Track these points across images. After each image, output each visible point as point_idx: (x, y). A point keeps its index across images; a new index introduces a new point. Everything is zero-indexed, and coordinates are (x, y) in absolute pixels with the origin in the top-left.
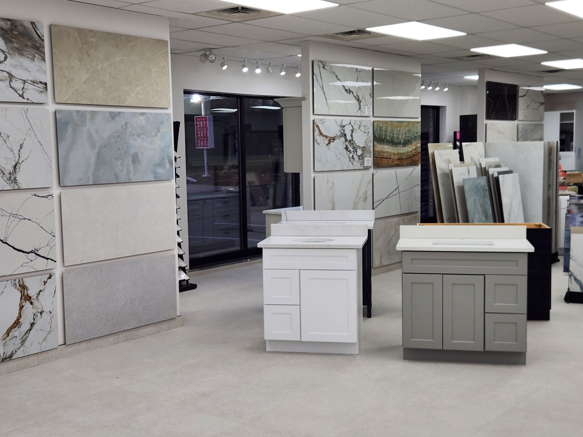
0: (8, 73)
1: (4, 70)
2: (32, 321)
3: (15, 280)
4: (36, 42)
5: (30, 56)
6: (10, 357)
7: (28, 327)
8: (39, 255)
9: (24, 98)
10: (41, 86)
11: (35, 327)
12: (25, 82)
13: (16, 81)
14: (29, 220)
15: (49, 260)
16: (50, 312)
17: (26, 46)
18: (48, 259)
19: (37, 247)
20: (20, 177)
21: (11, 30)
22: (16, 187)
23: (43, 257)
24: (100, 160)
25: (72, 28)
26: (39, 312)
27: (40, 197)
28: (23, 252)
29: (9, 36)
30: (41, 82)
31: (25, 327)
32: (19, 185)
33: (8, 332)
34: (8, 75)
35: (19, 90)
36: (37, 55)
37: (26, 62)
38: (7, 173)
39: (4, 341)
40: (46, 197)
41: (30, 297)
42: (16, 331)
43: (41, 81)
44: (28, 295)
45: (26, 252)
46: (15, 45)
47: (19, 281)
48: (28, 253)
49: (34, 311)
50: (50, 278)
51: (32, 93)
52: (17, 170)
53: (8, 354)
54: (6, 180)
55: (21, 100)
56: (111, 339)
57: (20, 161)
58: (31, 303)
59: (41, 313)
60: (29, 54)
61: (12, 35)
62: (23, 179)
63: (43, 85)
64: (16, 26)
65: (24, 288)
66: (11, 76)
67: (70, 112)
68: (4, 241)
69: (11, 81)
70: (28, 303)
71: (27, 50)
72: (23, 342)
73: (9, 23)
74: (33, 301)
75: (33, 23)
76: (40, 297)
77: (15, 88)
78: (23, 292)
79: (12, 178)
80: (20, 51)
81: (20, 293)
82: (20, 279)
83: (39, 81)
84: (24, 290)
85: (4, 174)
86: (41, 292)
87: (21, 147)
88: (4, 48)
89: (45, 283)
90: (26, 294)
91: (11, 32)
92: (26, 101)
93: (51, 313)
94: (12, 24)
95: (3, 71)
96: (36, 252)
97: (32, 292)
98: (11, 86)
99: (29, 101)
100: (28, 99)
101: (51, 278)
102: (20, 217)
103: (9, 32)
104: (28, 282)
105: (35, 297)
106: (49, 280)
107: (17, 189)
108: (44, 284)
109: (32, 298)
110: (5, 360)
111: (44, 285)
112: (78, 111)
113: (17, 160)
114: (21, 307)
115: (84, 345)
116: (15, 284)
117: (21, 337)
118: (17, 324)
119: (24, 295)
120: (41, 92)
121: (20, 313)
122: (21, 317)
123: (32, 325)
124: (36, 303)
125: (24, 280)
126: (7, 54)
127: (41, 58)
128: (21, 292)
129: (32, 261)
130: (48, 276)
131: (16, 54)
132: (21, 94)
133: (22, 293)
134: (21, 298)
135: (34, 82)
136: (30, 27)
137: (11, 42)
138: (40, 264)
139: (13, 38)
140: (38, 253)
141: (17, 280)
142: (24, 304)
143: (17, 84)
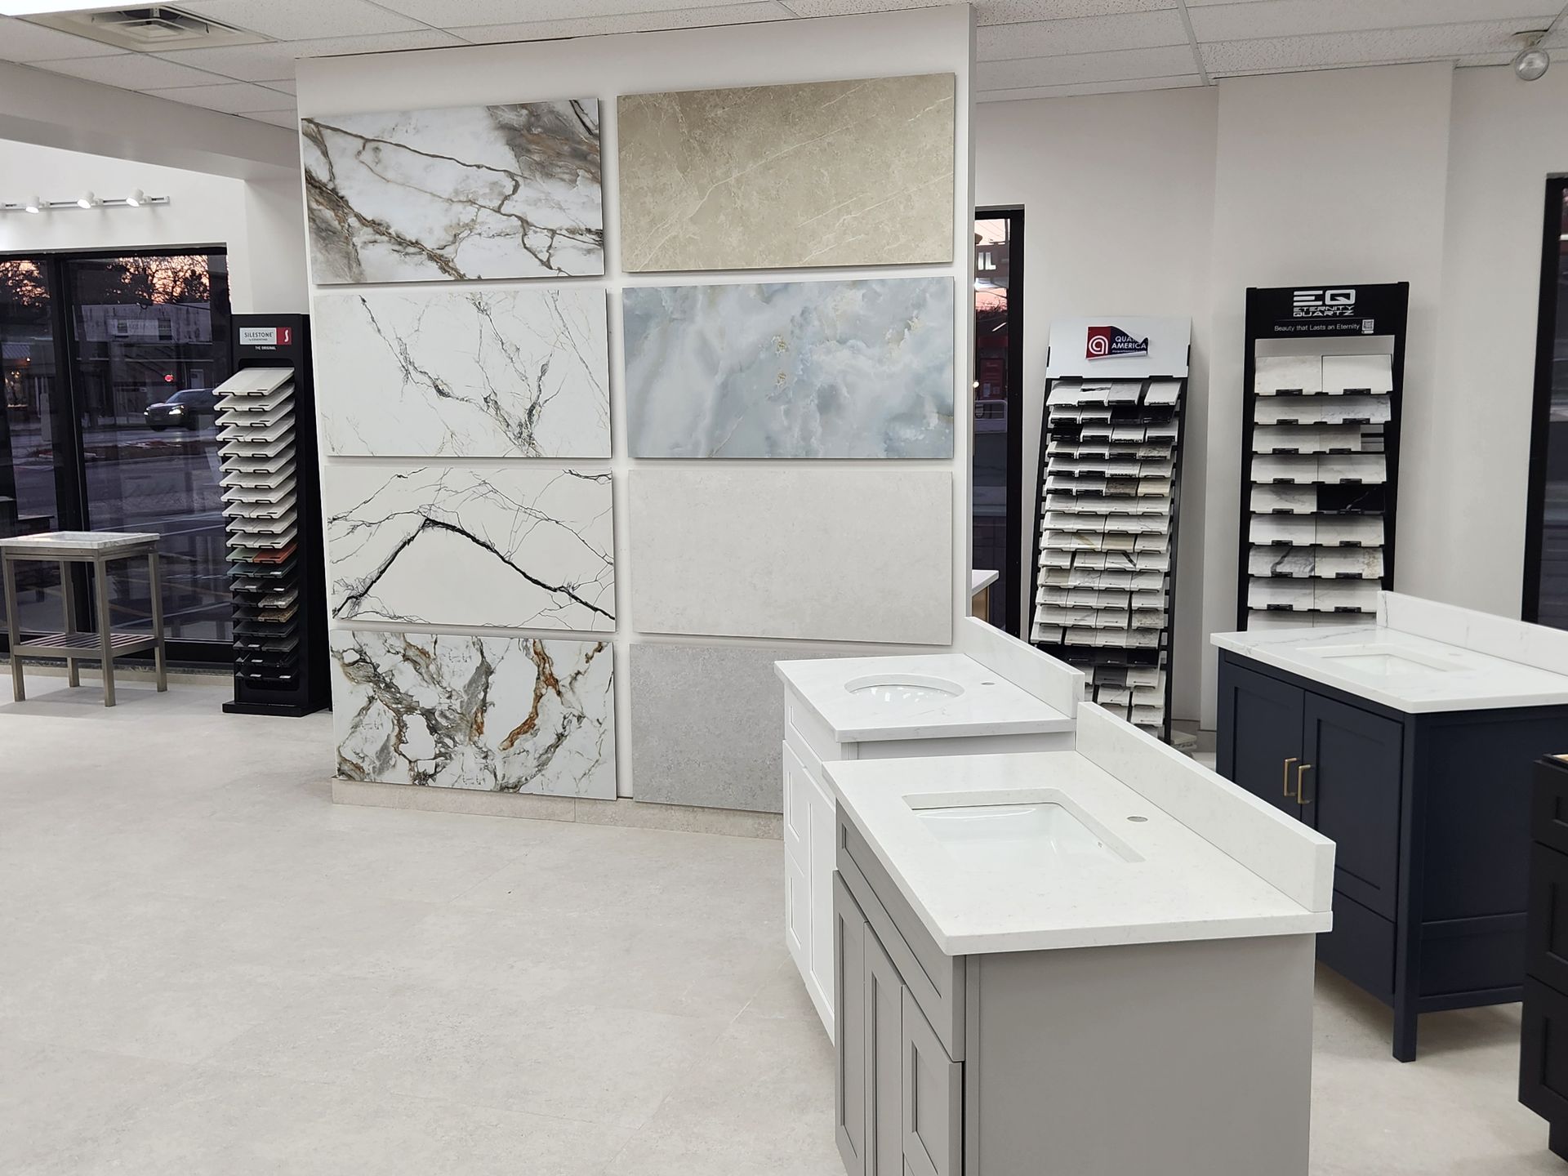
0: (519, 218)
1: (512, 213)
2: (560, 730)
3: (527, 640)
4: (580, 142)
5: (566, 177)
6: (516, 787)
7: (552, 740)
8: (576, 599)
9: (551, 268)
10: (589, 238)
11: (566, 743)
12: (553, 232)
13: (536, 232)
14: (557, 522)
15: (599, 612)
16: (598, 720)
17: (559, 155)
18: (596, 610)
19: (574, 583)
20: (539, 431)
21: (529, 127)
22: (532, 453)
23: (586, 604)
24: (728, 400)
25: (667, 95)
26: (574, 715)
27: (581, 476)
28: (544, 586)
29: (523, 141)
30: (589, 231)
31: (546, 738)
32: (539, 449)
33: (512, 739)
34: (520, 223)
35: (542, 251)
36: (581, 172)
37: (557, 190)
38: (514, 423)
39: (504, 754)
40: (596, 478)
41: (557, 681)
42: (526, 740)
43: (588, 227)
44: (551, 675)
45: (549, 588)
46: (536, 157)
47: (535, 642)
48: (555, 590)
49: (566, 711)
50: (600, 649)
51: (570, 257)
52: (535, 418)
53: (513, 781)
54: (512, 437)
55: (545, 272)
56: (749, 822)
57: (541, 401)
58: (559, 693)
59: (580, 718)
60: (564, 173)
61: (530, 137)
62: (546, 436)
63: (593, 237)
64: (538, 117)
65: (543, 659)
66: (525, 223)
67: (655, 291)
68: (507, 559)
69: (525, 234)
70: (551, 691)
71: (560, 163)
72: (541, 766)
73: (525, 112)
74: (562, 690)
75: (576, 101)
76: (576, 685)
77: (534, 248)
78: (542, 665)
79: (525, 435)
80: (545, 170)
81: (536, 668)
82: (537, 640)
83: (583, 228)
84: (544, 664)
85: (508, 425)
86: (580, 677)
87: (543, 372)
88: (513, 166)
89: (589, 658)
90: (547, 671)
91: (529, 130)
92: (554, 273)
93: (600, 724)
94: (531, 114)
95: (510, 215)
96: (571, 591)
97: (561, 671)
98: (524, 245)
99: (561, 274)
100: (559, 269)
101: (602, 652)
102: (539, 515)
103: (525, 132)
104: (552, 648)
105: (566, 682)
106: (596, 654)
107: (533, 458)
108: (585, 660)
109: (560, 684)
110: (506, 790)
111: (587, 662)
112: (675, 289)
113: (534, 399)
114: (538, 697)
115: (677, 815)
116: (526, 648)
117: (537, 756)
118: (529, 726)
119: (544, 673)
120: (589, 251)
121: (535, 708)
122: (537, 715)
123: (560, 737)
124: (568, 695)
125: (544, 642)
126: (518, 179)
127: (590, 176)
128: (539, 666)
129: (561, 608)
130: (596, 645)
131: (538, 175)
132: (545, 260)
133: (541, 669)
134: (538, 679)
135: (573, 232)
136: (569, 111)
137: (528, 151)
138: (580, 618)
139: (531, 142)
140: (575, 593)
141: (532, 641)
142: (544, 691)
143: (539, 241)
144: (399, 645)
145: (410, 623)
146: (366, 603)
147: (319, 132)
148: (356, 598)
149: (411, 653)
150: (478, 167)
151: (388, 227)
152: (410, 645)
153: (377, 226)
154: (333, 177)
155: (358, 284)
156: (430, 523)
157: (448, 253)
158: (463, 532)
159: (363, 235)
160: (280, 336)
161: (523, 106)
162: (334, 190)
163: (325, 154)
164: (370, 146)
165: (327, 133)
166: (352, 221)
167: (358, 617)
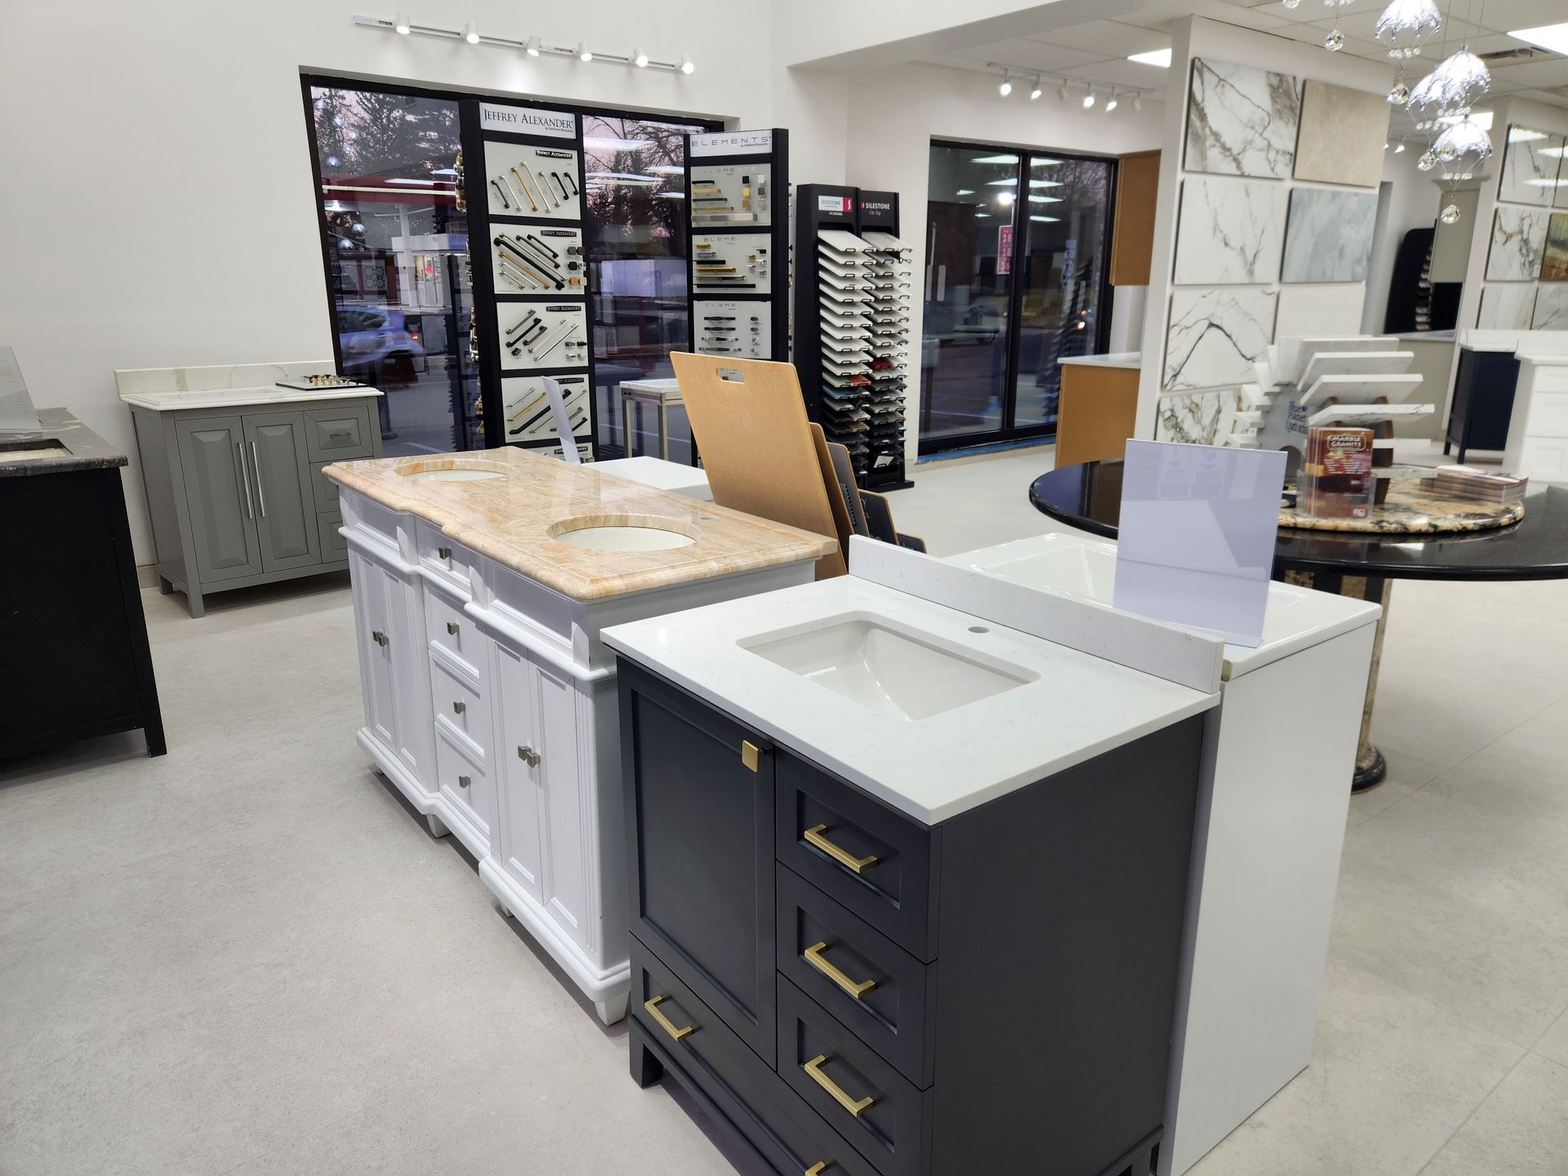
0: (1268, 141)
1: (1266, 137)
3: (1235, 390)
4: (1293, 101)
9: (1274, 173)
12: (1278, 152)
13: (1272, 150)
14: (1255, 321)
17: (1285, 106)
20: (1256, 268)
21: (1278, 87)
22: (1252, 281)
24: (1315, 252)
27: (1264, 293)
29: (1275, 95)
32: (1254, 278)
34: (1267, 144)
35: (1272, 162)
36: (1291, 119)
37: (1282, 127)
38: (1248, 263)
40: (1269, 294)
45: (1245, 358)
46: (1278, 106)
52: (1256, 260)
54: (1247, 271)
55: (1272, 174)
57: (1259, 249)
60: (1284, 117)
61: (1278, 93)
62: (1257, 271)
64: (1282, 83)
66: (1269, 144)
67: (1301, 190)
68: (1235, 344)
69: (1268, 151)
71: (1285, 111)
75: (1295, 78)
77: (1270, 159)
79: (1251, 270)
82: (1239, 390)
85: (1246, 264)
87: (1262, 233)
88: (1270, 112)
91: (1278, 89)
92: (1274, 176)
95: (1265, 139)
96: (1254, 359)
98: (1267, 157)
99: (1276, 177)
100: (1276, 173)
102: (1250, 316)
107: (1252, 284)
112: (1309, 190)
116: (1235, 395)
120: (1287, 165)
126: (1271, 117)
127: (1293, 121)
129: (1249, 370)
131: (1277, 117)
132: (1272, 167)
135: (1283, 152)
136: (1291, 80)
137: (1276, 102)
139: (1278, 97)
140: (1255, 361)
141: (1237, 391)
143: (1272, 155)
144: (1188, 402)
145: (1195, 388)
146: (1180, 378)
147: (1202, 68)
148: (1175, 376)
149: (1193, 407)
150: (1259, 107)
151: (1221, 138)
152: (1193, 402)
153: (1216, 135)
154: (1203, 101)
155: (1204, 172)
156: (1211, 325)
157: (1240, 157)
158: (1222, 329)
159: (1210, 141)
160: (845, 205)
161: (1278, 75)
162: (1202, 109)
163: (1202, 83)
164: (1222, 83)
165: (1205, 69)
166: (1207, 130)
167: (1175, 388)
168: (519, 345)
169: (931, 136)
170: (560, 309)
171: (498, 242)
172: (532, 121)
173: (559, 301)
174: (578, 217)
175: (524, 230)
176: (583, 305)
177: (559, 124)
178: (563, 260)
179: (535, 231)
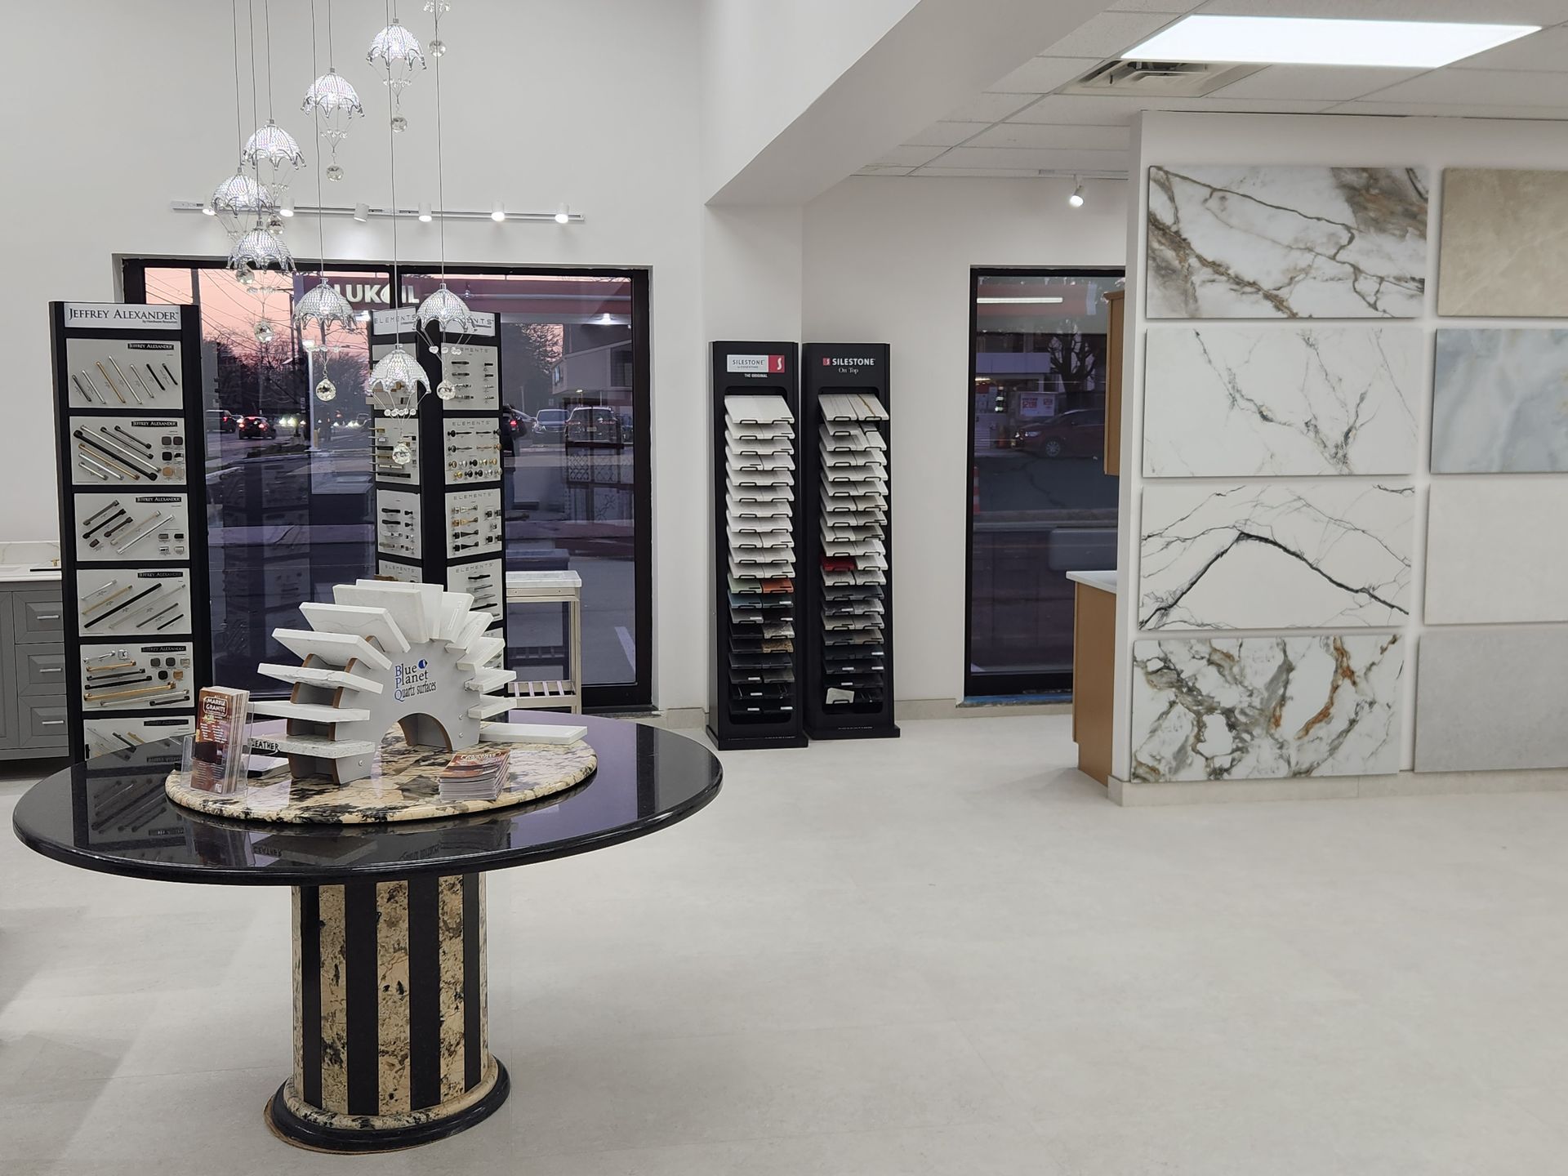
0: (1352, 265)
1: (1345, 261)
2: (1353, 716)
3: (1328, 638)
4: (1412, 204)
5: (1397, 232)
6: (1308, 772)
7: (1345, 725)
8: (1376, 598)
9: (1377, 310)
10: (1413, 285)
11: (1357, 727)
12: (1382, 279)
13: (1366, 278)
14: (1363, 531)
15: (1395, 609)
16: (1388, 704)
17: (1392, 213)
18: (1392, 607)
19: (1375, 583)
20: (1353, 451)
21: (1367, 188)
22: (1345, 471)
23: (1384, 602)
24: (1520, 425)
25: (1488, 171)
26: (1366, 702)
27: (1387, 490)
28: (1347, 588)
29: (1361, 199)
30: (1413, 279)
31: (1339, 723)
32: (1352, 467)
33: (1307, 729)
34: (1352, 270)
35: (1370, 295)
36: (1410, 229)
37: (1387, 243)
38: (1331, 444)
39: (1299, 743)
40: (1401, 492)
41: (1353, 673)
42: (1320, 728)
43: (1413, 276)
44: (1348, 667)
45: (1352, 590)
46: (1372, 214)
47: (1335, 639)
48: (1357, 591)
49: (1359, 699)
50: (1394, 641)
51: (1394, 300)
52: (1350, 440)
53: (1305, 766)
54: (1328, 457)
55: (1372, 313)
56: (1511, 780)
57: (1358, 425)
58: (1354, 683)
59: (1371, 704)
60: (1395, 229)
61: (1368, 196)
62: (1360, 455)
63: (1416, 284)
64: (1376, 180)
65: (1342, 654)
66: (1357, 270)
67: (1466, 332)
68: (1314, 566)
69: (1356, 280)
70: (1347, 682)
71: (1395, 221)
72: (1333, 750)
73: (1365, 175)
74: (1357, 680)
75: (1411, 170)
76: (1372, 675)
77: (1363, 292)
78: (1340, 659)
79: (1340, 455)
80: (1379, 226)
81: (1335, 662)
82: (1337, 637)
83: (1409, 277)
84: (1343, 657)
85: (1325, 446)
86: (1374, 668)
87: (1362, 399)
88: (1352, 223)
89: (1383, 650)
90: (1345, 664)
91: (1367, 190)
92: (1379, 314)
93: (1389, 707)
94: (1371, 177)
95: (1344, 263)
96: (1371, 591)
97: (1357, 663)
98: (1355, 289)
99: (1386, 315)
100: (1384, 311)
101: (1396, 644)
102: (1348, 526)
103: (1364, 192)
104: (1350, 644)
105: (1362, 673)
106: (1391, 646)
107: (1346, 475)
108: (1380, 651)
109: (1356, 674)
110: (1298, 776)
111: (1381, 653)
112: (1482, 331)
113: (1351, 423)
114: (1335, 688)
115: (1451, 781)
116: (1327, 645)
117: (1330, 741)
118: (1324, 715)
119: (1341, 666)
120: (1412, 296)
121: (1331, 698)
122: (1332, 704)
123: (1353, 722)
124: (1362, 684)
125: (1345, 639)
126: (1354, 232)
127: (1417, 233)
128: (1337, 660)
129: (1361, 607)
130: (1390, 638)
131: (1372, 230)
132: (1372, 302)
133: (1339, 663)
134: (1336, 671)
135: (1399, 279)
136: (1404, 177)
137: (1365, 208)
138: (1377, 614)
139: (1368, 201)
140: (1376, 593)
141: (1332, 638)
142: (1340, 683)
143: (1367, 285)
144: (1204, 650)
145: (1218, 629)
146: (1174, 614)
147: (1168, 179)
148: (1165, 610)
149: (1216, 657)
150: (1319, 219)
151: (1228, 268)
152: (1215, 650)
153: (1216, 267)
154: (1177, 221)
155: (1193, 318)
156: (1244, 536)
157: (1282, 293)
158: (1275, 543)
159: (1201, 275)
160: (772, 364)
161: (1364, 170)
162: (1177, 233)
163: (1172, 199)
164: (1217, 195)
165: (1175, 181)
166: (1193, 261)
167: (1166, 628)
168: (99, 535)
169: (971, 266)
170: (153, 500)
171: (78, 434)
172: (127, 315)
173: (153, 491)
174: (181, 407)
175: (110, 422)
176: (184, 496)
177: (160, 316)
178: (158, 450)
179: (125, 422)
